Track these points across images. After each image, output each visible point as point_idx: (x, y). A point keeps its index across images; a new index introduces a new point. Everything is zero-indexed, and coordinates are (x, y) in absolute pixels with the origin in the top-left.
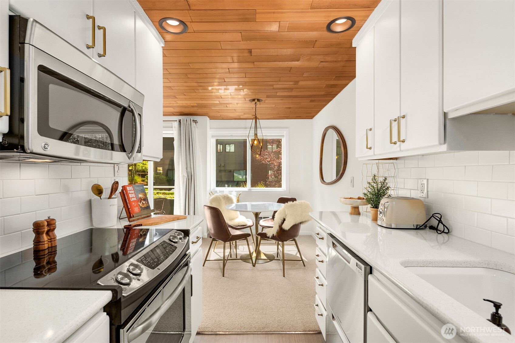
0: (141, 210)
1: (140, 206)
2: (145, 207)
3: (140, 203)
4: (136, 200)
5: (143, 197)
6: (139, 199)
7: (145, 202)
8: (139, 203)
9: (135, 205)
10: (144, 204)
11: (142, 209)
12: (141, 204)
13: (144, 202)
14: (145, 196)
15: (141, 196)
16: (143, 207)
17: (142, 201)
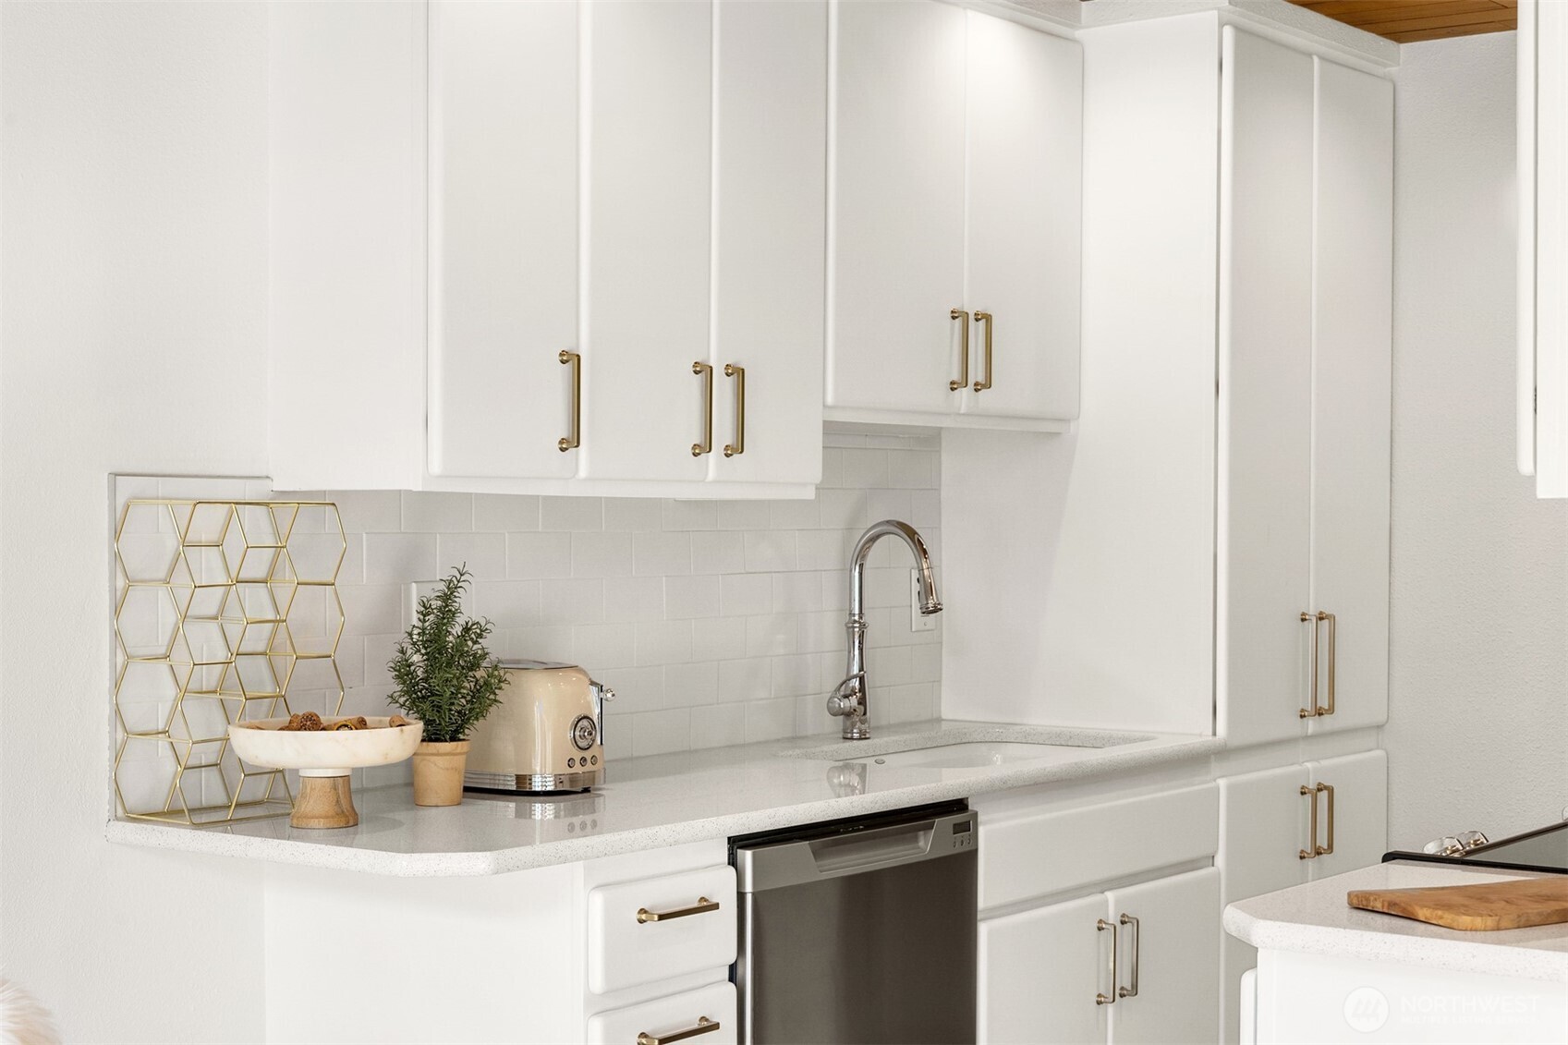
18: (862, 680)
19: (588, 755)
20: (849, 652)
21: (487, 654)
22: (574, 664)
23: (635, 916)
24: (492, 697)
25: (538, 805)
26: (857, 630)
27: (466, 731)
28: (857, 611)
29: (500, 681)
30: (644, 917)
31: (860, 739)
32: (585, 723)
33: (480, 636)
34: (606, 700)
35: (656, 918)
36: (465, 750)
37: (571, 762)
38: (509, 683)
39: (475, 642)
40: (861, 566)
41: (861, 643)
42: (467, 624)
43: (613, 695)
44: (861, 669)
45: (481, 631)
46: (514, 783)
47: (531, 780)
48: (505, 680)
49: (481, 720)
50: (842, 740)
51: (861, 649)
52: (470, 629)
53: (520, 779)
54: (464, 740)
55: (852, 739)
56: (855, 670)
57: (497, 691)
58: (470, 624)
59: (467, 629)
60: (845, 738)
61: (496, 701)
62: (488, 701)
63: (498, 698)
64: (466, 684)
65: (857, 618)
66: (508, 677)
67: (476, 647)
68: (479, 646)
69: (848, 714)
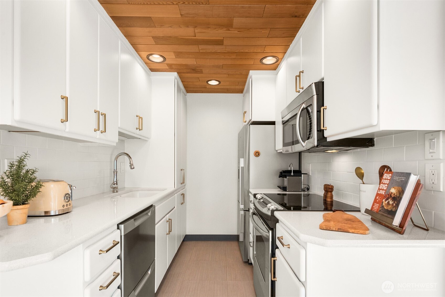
0: (380, 210)
1: (383, 204)
2: (387, 210)
3: (386, 201)
4: (383, 194)
5: (394, 194)
6: (388, 195)
7: (393, 202)
8: (384, 200)
9: (378, 201)
10: (390, 205)
11: (382, 210)
12: (385, 203)
13: (391, 202)
14: (400, 194)
15: (393, 191)
16: (385, 208)
17: (389, 200)
18: (117, 182)
19: (68, 203)
20: (114, 177)
21: (36, 178)
22: (62, 180)
23: (98, 252)
24: (38, 190)
25: (52, 219)
26: (115, 172)
27: (29, 201)
28: (115, 169)
29: (40, 186)
30: (101, 252)
31: (116, 192)
32: (67, 195)
33: (33, 173)
34: (74, 189)
35: (105, 252)
36: (28, 207)
37: (63, 206)
38: (44, 186)
39: (31, 175)
40: (116, 161)
41: (116, 175)
42: (27, 170)
43: (76, 188)
44: (116, 180)
45: (34, 171)
46: (44, 214)
47: (50, 212)
48: (42, 185)
49: (35, 198)
50: (112, 193)
51: (116, 176)
52: (29, 171)
53: (46, 212)
54: (27, 204)
55: (115, 192)
56: (115, 180)
57: (40, 189)
58: (28, 170)
59: (27, 171)
60: (113, 192)
61: (39, 191)
62: (37, 192)
63: (40, 190)
64: (28, 187)
65: (115, 170)
66: (43, 184)
67: (32, 176)
68: (33, 176)
69: (114, 188)
